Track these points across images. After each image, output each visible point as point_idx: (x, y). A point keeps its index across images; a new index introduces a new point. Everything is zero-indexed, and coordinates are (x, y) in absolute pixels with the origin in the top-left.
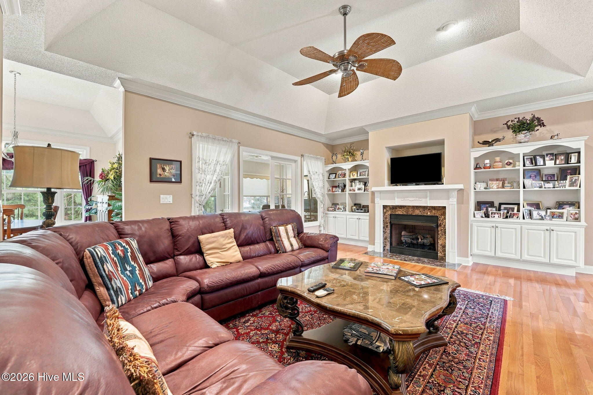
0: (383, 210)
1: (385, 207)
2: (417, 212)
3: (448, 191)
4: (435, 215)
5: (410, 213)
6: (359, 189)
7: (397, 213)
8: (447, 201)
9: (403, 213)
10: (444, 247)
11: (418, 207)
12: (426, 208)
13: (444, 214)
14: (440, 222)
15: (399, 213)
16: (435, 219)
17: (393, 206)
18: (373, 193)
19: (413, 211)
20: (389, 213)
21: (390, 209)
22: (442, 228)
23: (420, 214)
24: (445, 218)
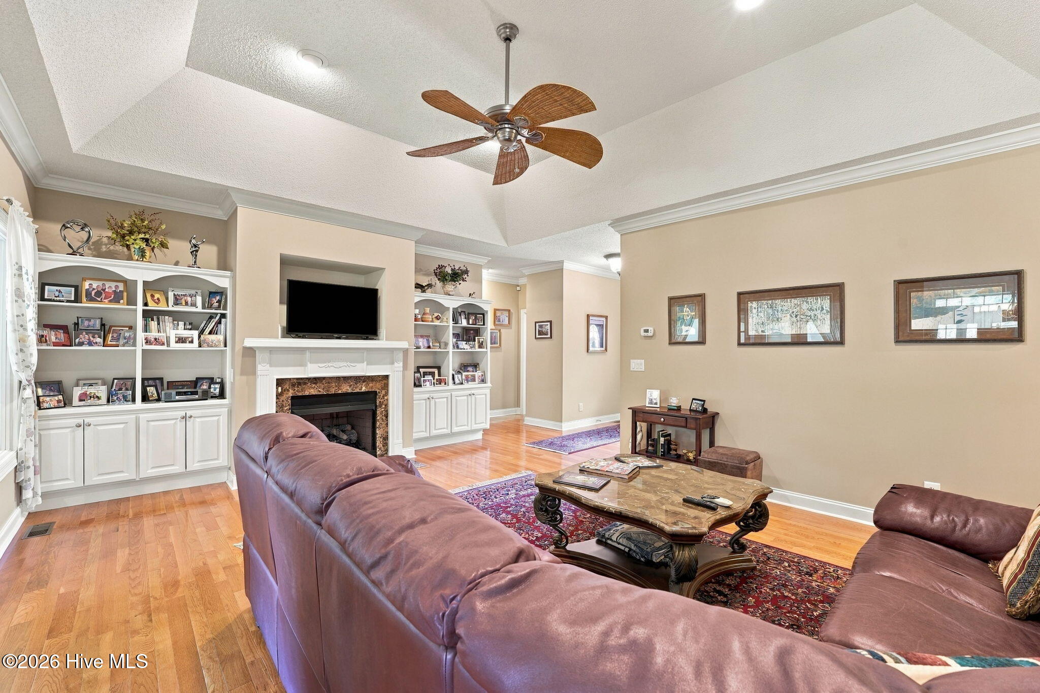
0: (277, 388)
1: (280, 382)
2: (346, 388)
3: (392, 350)
4: (373, 390)
5: (332, 391)
6: (181, 340)
7: (307, 393)
8: (391, 366)
9: (320, 391)
10: (386, 438)
11: (346, 379)
12: (360, 379)
13: (386, 387)
14: (380, 400)
15: (313, 392)
16: (371, 396)
17: (297, 379)
18: (250, 352)
19: (339, 387)
20: (291, 393)
21: (293, 385)
22: (383, 409)
23: (350, 391)
24: (387, 394)
